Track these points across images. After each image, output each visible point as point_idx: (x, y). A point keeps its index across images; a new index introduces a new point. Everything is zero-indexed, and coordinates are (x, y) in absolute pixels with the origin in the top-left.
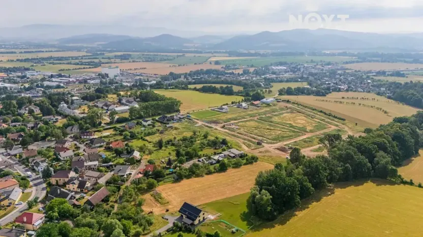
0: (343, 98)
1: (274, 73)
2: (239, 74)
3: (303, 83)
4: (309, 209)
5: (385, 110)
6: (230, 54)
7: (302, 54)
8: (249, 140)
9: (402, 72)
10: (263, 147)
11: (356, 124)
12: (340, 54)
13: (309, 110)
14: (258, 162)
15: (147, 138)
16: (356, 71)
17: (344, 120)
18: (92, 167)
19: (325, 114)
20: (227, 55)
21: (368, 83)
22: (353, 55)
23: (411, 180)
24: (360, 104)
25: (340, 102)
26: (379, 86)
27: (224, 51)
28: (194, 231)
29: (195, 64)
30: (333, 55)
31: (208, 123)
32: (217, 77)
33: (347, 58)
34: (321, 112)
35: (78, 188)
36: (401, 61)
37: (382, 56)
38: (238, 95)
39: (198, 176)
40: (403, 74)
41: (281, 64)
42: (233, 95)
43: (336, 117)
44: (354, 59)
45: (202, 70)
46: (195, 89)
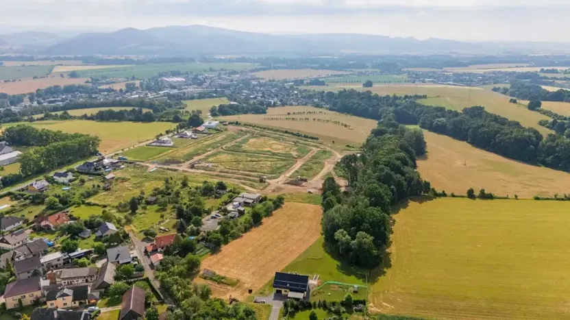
0: (289, 114)
1: (173, 87)
2: (121, 90)
3: (222, 98)
4: (394, 243)
5: (344, 123)
6: (86, 61)
7: (192, 60)
8: (245, 179)
9: (321, 80)
10: (269, 184)
11: (333, 142)
12: (238, 60)
13: (269, 131)
14: (286, 203)
15: (91, 200)
16: (270, 81)
17: (317, 139)
18: (54, 263)
19: (293, 134)
20: (80, 62)
21: (297, 94)
22: (254, 61)
23: (443, 192)
24: (314, 119)
25: (293, 119)
26: (310, 97)
27: (72, 56)
28: (315, 303)
29: (35, 78)
30: (230, 61)
31: (164, 164)
32: (91, 97)
33: (249, 66)
34: (286, 132)
35: (74, 300)
36: (307, 67)
37: (285, 61)
38: (162, 121)
39: (234, 237)
40: (323, 82)
41: (174, 74)
42: (154, 121)
43: (307, 137)
44: (257, 65)
45: (56, 86)
46: (85, 117)
